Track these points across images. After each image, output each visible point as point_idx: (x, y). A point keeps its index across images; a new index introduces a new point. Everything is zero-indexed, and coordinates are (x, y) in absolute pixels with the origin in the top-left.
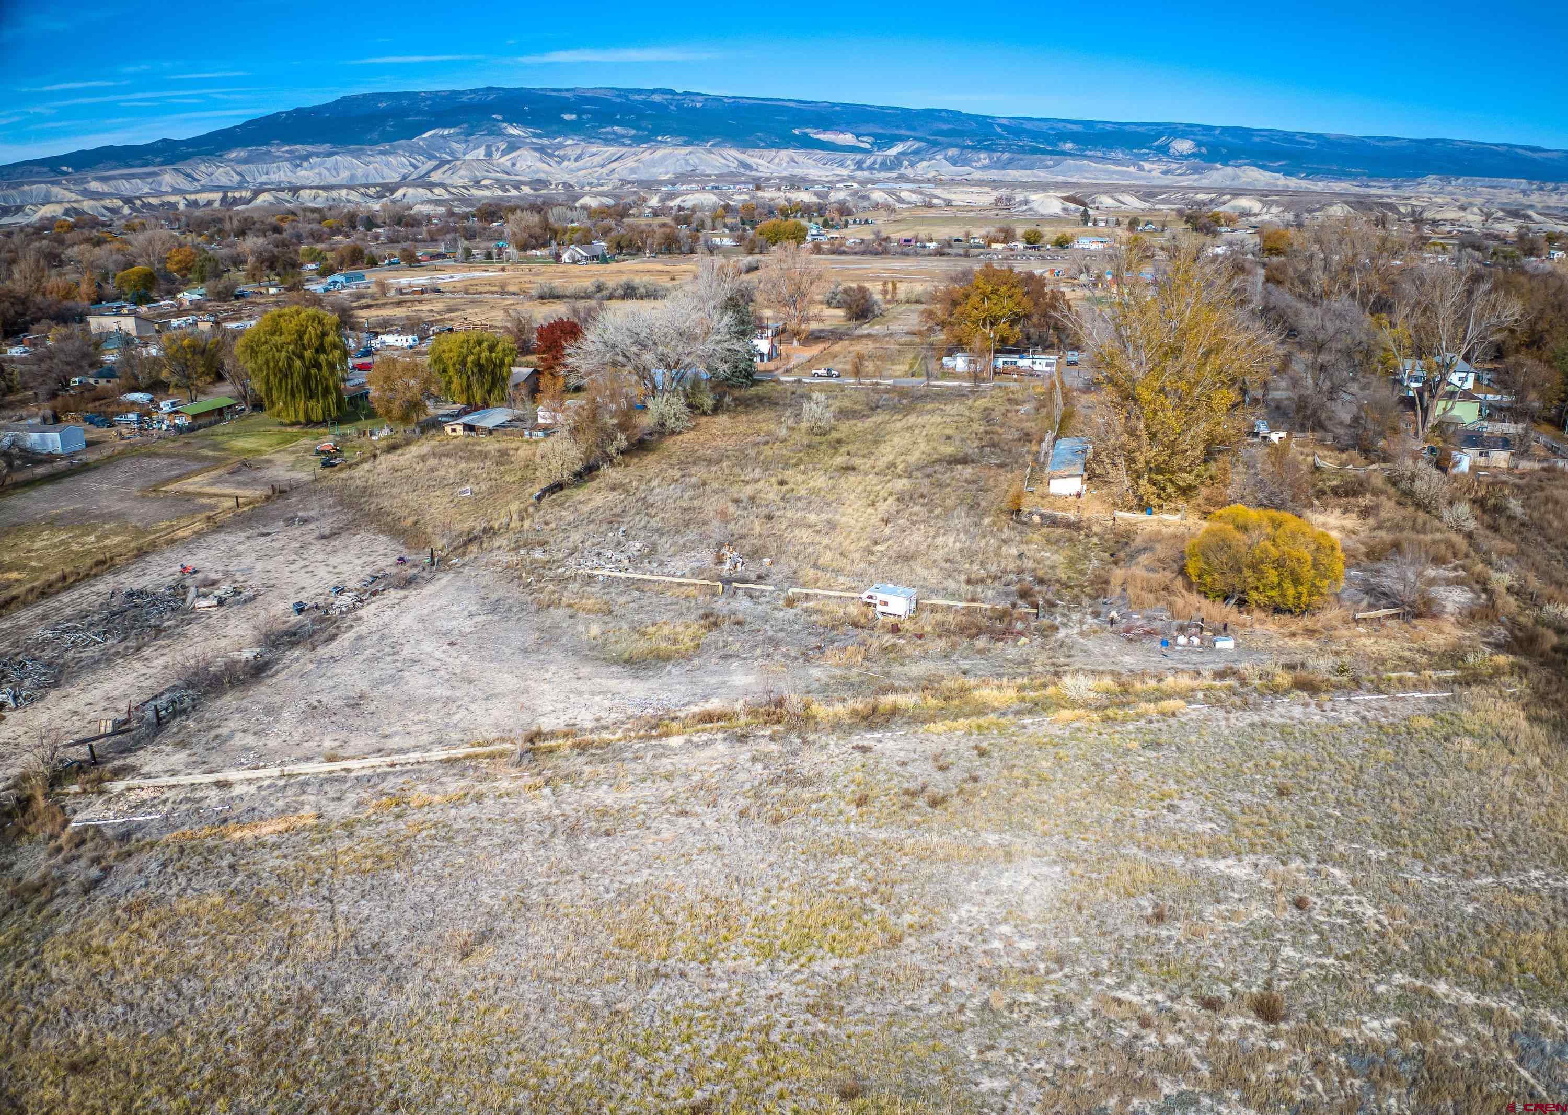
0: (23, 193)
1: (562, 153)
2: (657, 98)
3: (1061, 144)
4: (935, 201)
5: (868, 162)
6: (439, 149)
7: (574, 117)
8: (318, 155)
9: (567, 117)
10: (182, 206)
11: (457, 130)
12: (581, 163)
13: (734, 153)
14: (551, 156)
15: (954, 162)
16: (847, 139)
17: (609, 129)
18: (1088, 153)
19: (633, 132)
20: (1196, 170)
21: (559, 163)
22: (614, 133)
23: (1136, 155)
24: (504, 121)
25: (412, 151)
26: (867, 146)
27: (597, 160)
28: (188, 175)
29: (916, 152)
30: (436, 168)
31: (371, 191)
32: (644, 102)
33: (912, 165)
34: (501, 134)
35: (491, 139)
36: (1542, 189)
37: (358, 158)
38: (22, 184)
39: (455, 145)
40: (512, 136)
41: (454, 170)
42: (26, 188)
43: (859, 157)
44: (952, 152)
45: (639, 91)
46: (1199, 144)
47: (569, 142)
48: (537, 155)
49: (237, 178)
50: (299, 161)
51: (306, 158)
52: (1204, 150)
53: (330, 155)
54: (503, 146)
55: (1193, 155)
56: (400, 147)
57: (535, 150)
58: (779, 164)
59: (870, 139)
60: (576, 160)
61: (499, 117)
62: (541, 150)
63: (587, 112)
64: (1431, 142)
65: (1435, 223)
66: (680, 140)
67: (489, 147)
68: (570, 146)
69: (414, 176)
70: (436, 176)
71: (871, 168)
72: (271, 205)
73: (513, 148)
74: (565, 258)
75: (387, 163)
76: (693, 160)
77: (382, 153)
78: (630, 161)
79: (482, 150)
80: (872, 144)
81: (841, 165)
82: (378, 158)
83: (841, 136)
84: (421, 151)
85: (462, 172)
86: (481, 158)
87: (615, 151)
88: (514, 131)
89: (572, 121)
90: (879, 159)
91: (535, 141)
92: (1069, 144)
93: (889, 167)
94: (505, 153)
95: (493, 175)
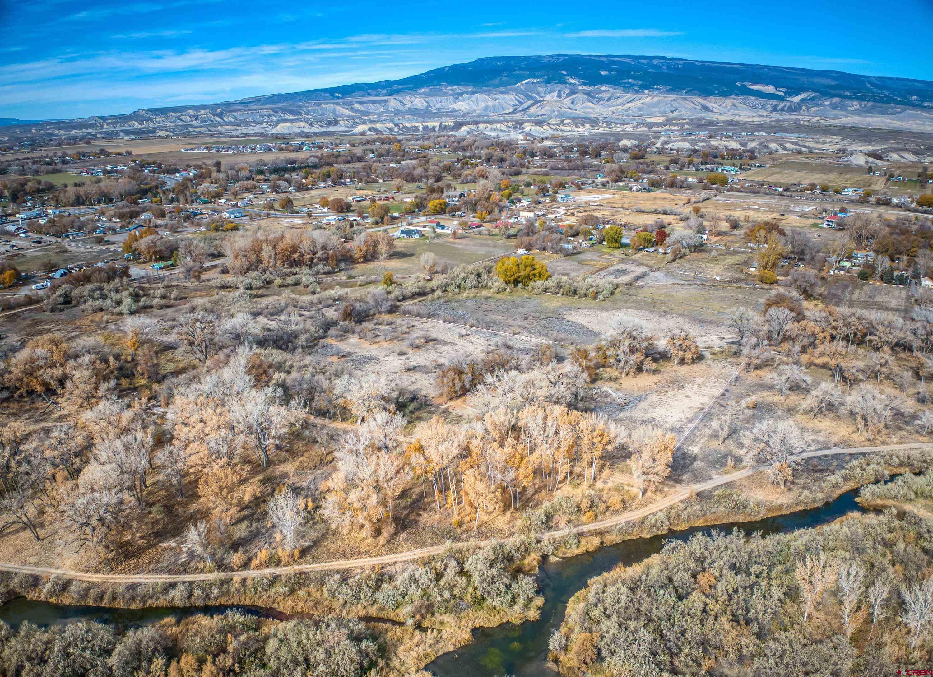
0: (322, 108)
1: (600, 96)
2: (655, 62)
3: (909, 96)
4: (803, 149)
5: (781, 106)
6: (532, 91)
7: (606, 73)
8: (467, 93)
9: (603, 73)
10: (421, 129)
11: (541, 80)
12: (609, 102)
13: (699, 100)
14: (593, 97)
15: (835, 107)
16: (770, 89)
17: (626, 81)
19: (640, 83)
21: (598, 102)
22: (629, 83)
24: (567, 75)
25: (517, 91)
26: (782, 94)
27: (620, 101)
28: (401, 102)
29: (812, 99)
30: (532, 105)
31: (510, 124)
32: (648, 64)
33: (809, 109)
34: (565, 82)
35: (560, 87)
37: (488, 95)
38: (321, 104)
39: (540, 89)
40: (571, 84)
41: (542, 107)
42: (324, 106)
43: (775, 102)
44: (835, 100)
45: (646, 58)
47: (603, 88)
48: (586, 97)
49: (426, 104)
50: (457, 96)
51: (461, 94)
53: (474, 93)
54: (568, 91)
56: (511, 89)
57: (586, 94)
58: (726, 107)
59: (784, 90)
60: (608, 100)
61: (564, 73)
62: (588, 94)
63: (614, 70)
66: (667, 88)
67: (560, 91)
68: (604, 91)
69: (520, 109)
70: (533, 110)
71: (782, 110)
72: (468, 133)
73: (573, 92)
74: (634, 189)
75: (504, 99)
76: (675, 104)
77: (501, 93)
78: (638, 103)
79: (556, 94)
80: (785, 93)
81: (764, 107)
82: (499, 96)
83: (766, 87)
84: (522, 92)
85: (547, 108)
86: (556, 98)
87: (630, 95)
88: (573, 81)
89: (605, 75)
90: (788, 104)
91: (585, 88)
92: (914, 97)
93: (792, 110)
94: (568, 95)
95: (563, 110)
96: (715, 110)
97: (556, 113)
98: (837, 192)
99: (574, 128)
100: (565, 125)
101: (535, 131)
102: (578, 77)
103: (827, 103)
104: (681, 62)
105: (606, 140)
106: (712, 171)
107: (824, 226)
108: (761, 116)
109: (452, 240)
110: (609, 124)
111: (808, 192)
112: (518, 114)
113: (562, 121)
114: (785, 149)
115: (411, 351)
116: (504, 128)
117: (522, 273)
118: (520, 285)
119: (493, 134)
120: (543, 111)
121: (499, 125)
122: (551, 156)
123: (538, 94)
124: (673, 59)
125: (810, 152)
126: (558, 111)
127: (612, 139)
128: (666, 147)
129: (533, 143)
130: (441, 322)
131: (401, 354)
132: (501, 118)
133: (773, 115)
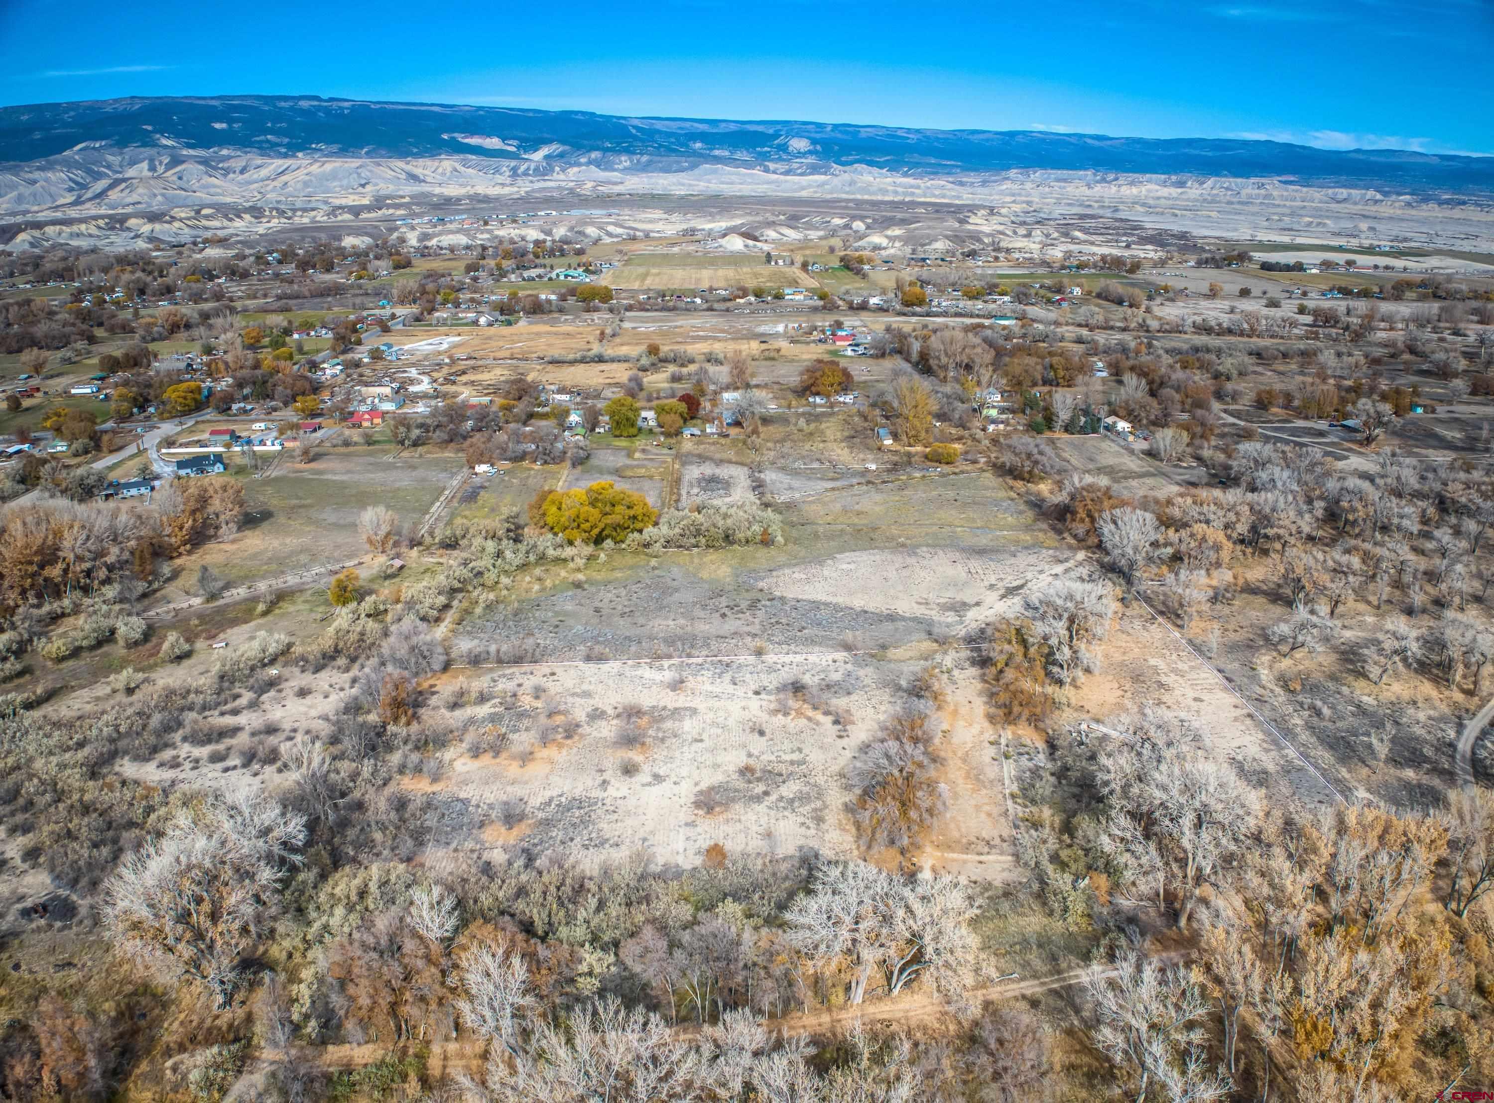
1: (226, 165)
2: (304, 104)
3: (691, 144)
4: (636, 233)
5: (522, 169)
7: (224, 126)
9: (218, 126)
11: (109, 142)
12: (246, 175)
13: (399, 164)
14: (215, 168)
15: (599, 166)
16: (493, 143)
17: (262, 138)
18: (717, 152)
19: (286, 140)
20: (814, 169)
21: (225, 176)
22: (268, 141)
23: (760, 153)
24: (155, 131)
25: (70, 165)
26: (513, 149)
27: (264, 173)
29: (561, 155)
30: (111, 187)
32: (291, 109)
33: (563, 170)
34: (155, 145)
35: (148, 152)
36: (1103, 180)
37: (17, 175)
39: (110, 158)
40: (166, 147)
41: (131, 189)
43: (513, 163)
44: (594, 155)
45: (286, 98)
46: (814, 142)
47: (225, 152)
48: (201, 167)
52: (819, 147)
54: (166, 160)
55: (810, 152)
56: (56, 162)
57: (200, 163)
58: (443, 174)
59: (515, 143)
60: (242, 172)
61: (150, 128)
62: (205, 162)
63: (237, 120)
64: (1012, 134)
65: (1008, 251)
66: (335, 148)
67: (151, 161)
68: (229, 158)
69: (89, 194)
70: (114, 195)
71: (526, 174)
72: (32, 245)
73: (176, 161)
74: (483, 320)
75: (47, 180)
76: (365, 173)
77: (39, 169)
78: (301, 175)
79: (145, 165)
80: (518, 147)
81: (497, 171)
82: (37, 175)
83: (488, 140)
84: (78, 165)
85: (141, 190)
86: (147, 173)
87: (280, 162)
88: (169, 143)
89: (223, 130)
90: (533, 166)
91: (192, 152)
92: (698, 145)
93: (542, 172)
94: (169, 167)
95: (171, 192)
96: (429, 179)
97: (159, 198)
98: (779, 297)
99: (226, 223)
100: (207, 217)
101: (162, 232)
102: (177, 135)
103: (583, 160)
104: (346, 104)
105: (314, 239)
106: (550, 279)
107: (849, 353)
108: (503, 185)
109: (303, 466)
110: (281, 213)
111: (742, 301)
112: (88, 205)
113: (198, 212)
114: (610, 235)
115: (635, 756)
116: (94, 231)
117: (609, 520)
118: (608, 543)
119: (83, 244)
120: (135, 198)
121: (83, 227)
122: (245, 275)
123: (109, 167)
124: (331, 100)
125: (647, 236)
126: (163, 195)
127: (323, 237)
128: (429, 244)
129: (180, 253)
130: (581, 664)
131: (629, 770)
132: (59, 215)
133: (520, 182)
